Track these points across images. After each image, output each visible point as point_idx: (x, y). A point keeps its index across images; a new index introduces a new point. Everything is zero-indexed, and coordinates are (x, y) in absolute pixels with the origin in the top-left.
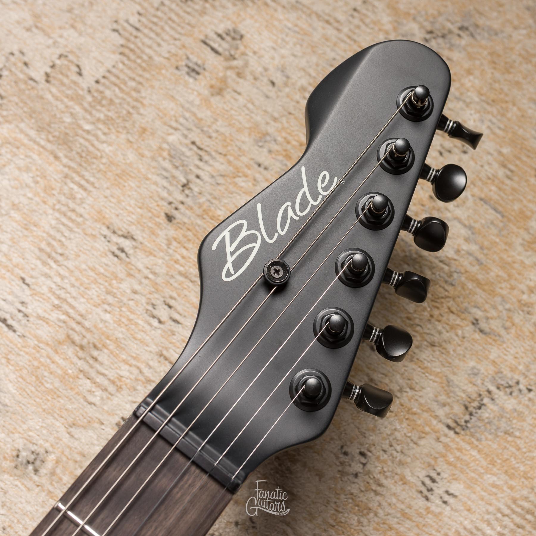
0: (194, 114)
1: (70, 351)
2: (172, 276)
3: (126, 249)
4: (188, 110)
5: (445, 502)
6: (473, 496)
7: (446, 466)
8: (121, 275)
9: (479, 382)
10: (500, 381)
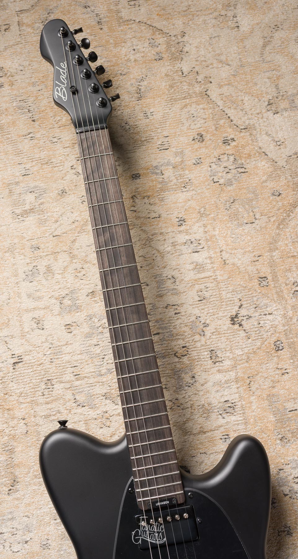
0: (13, 95)
1: (45, 166)
2: (48, 131)
3: (33, 136)
4: (11, 95)
5: (152, 115)
6: (157, 108)
7: (145, 109)
8: (38, 142)
9: (135, 85)
10: (139, 81)
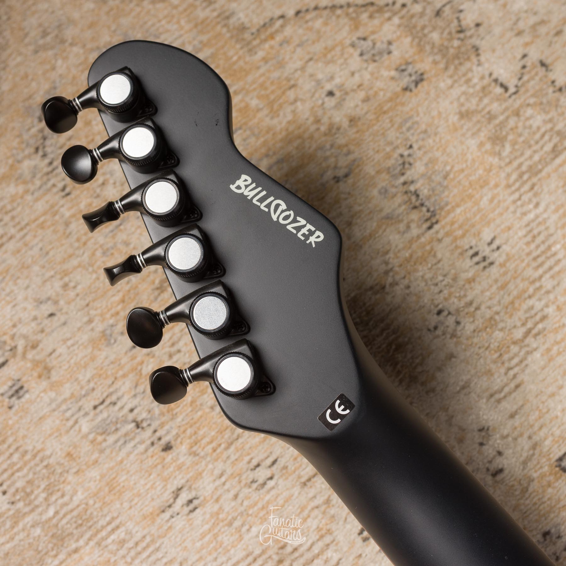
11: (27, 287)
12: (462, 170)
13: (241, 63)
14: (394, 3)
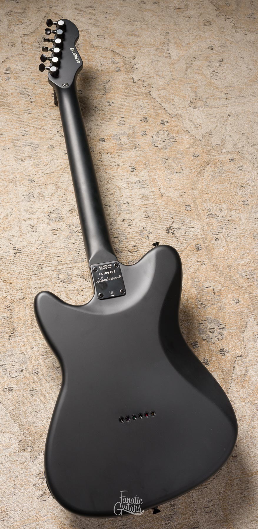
11: (22, 64)
12: (116, 89)
13: (88, 50)
14: (124, 56)
